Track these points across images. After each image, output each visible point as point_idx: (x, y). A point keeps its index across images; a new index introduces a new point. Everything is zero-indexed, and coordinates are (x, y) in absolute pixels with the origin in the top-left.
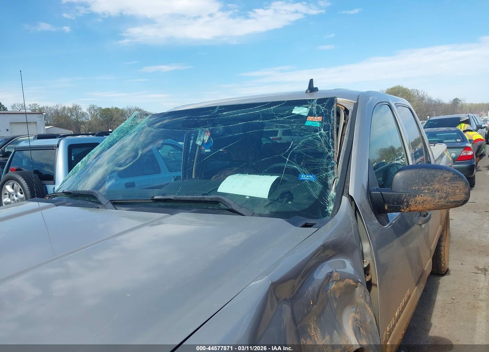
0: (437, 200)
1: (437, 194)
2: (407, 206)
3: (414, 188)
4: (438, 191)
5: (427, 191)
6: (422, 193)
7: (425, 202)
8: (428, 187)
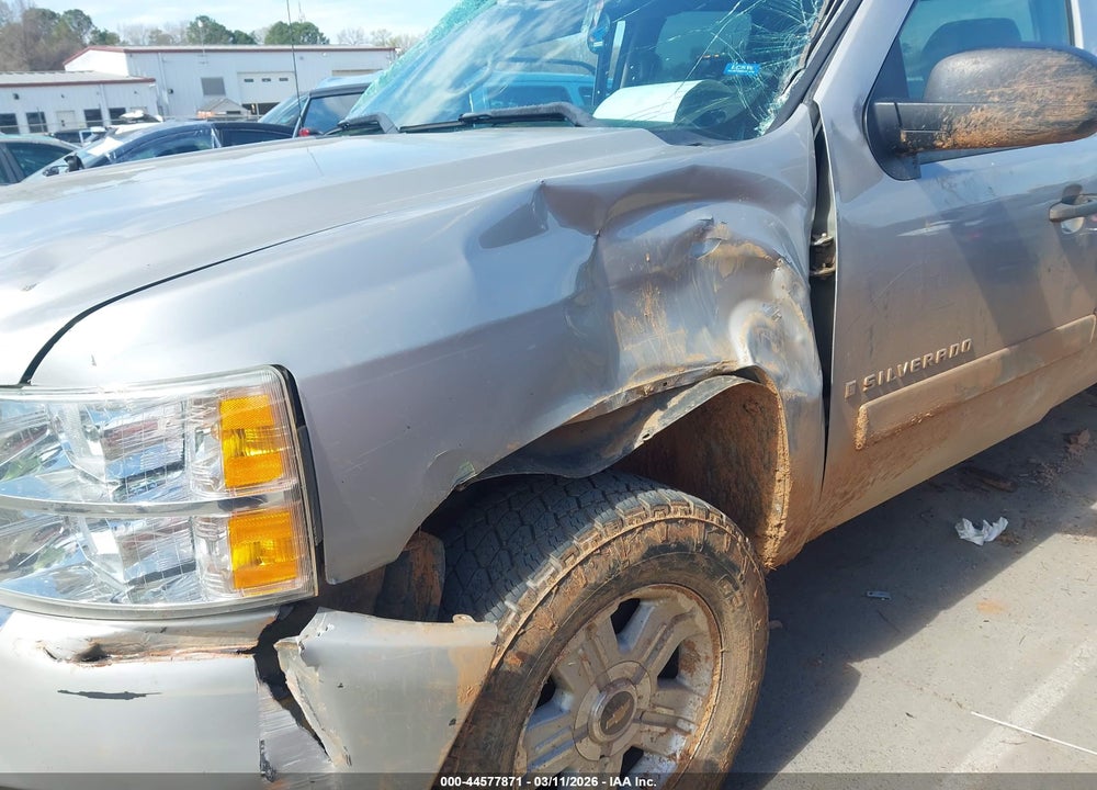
0: (1017, 120)
1: (1019, 104)
2: (949, 133)
3: (969, 92)
4: (1023, 99)
5: (996, 99)
6: (985, 103)
7: (989, 124)
8: (1001, 89)
